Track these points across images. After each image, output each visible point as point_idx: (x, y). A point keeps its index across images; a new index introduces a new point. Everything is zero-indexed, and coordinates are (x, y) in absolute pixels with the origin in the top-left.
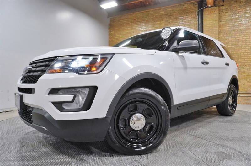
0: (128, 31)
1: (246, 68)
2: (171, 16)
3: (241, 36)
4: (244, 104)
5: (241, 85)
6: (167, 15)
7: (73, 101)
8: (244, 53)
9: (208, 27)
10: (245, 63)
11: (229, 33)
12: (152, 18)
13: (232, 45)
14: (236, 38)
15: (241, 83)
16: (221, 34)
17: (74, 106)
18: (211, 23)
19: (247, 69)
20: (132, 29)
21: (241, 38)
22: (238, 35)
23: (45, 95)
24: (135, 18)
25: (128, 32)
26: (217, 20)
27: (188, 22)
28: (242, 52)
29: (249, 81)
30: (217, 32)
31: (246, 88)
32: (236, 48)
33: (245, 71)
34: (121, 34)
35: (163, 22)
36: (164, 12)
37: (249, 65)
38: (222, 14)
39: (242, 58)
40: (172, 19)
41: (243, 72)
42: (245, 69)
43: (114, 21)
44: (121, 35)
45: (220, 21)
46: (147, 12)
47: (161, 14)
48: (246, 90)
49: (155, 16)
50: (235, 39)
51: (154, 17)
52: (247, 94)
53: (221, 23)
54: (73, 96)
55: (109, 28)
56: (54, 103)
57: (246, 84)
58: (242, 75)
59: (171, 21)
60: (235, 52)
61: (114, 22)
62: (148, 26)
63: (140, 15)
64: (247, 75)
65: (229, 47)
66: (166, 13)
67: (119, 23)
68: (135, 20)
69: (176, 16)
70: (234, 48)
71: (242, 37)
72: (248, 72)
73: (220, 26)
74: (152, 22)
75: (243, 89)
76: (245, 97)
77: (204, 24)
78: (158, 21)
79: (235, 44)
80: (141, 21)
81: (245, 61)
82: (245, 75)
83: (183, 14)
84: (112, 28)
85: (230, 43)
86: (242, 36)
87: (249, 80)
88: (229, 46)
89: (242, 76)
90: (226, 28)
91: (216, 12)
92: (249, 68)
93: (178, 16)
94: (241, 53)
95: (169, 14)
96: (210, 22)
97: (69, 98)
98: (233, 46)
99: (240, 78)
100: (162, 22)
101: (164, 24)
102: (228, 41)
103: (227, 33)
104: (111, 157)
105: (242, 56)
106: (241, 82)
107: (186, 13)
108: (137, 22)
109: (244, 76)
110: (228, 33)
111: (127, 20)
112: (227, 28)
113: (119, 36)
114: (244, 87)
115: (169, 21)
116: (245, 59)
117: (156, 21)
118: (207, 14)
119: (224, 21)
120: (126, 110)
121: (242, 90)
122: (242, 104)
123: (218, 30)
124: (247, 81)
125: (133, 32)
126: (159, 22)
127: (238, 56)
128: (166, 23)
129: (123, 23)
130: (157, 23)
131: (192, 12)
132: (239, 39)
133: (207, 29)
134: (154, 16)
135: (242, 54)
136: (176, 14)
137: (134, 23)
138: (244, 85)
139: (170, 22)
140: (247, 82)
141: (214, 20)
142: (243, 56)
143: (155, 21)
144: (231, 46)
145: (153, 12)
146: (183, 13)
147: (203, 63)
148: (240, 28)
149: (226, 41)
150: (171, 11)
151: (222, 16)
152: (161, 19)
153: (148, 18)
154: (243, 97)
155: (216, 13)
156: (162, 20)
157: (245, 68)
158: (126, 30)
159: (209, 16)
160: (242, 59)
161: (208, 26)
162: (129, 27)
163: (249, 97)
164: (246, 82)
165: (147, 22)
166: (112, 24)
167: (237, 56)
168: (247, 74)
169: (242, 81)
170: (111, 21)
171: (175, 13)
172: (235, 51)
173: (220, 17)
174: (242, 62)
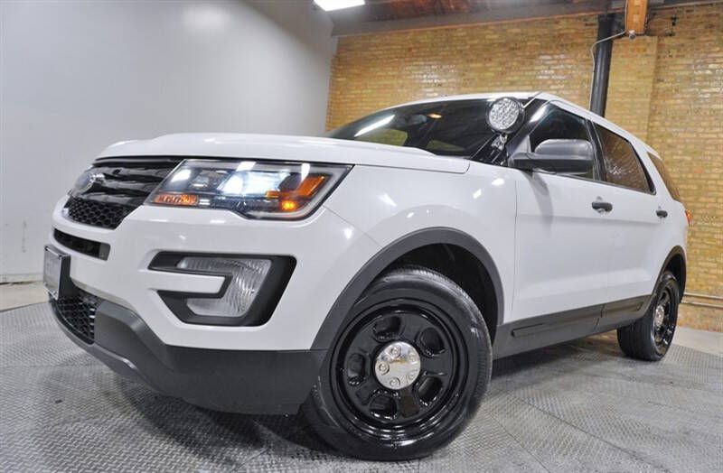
0: (386, 82)
1: (719, 225)
2: (516, 51)
3: (714, 131)
4: (700, 328)
5: (700, 272)
6: (504, 45)
7: (220, 295)
8: (716, 180)
9: (620, 93)
10: (715, 209)
11: (681, 118)
12: (461, 51)
13: (686, 153)
14: (698, 135)
15: (701, 266)
16: (657, 118)
17: (222, 309)
18: (630, 84)
20: (399, 77)
21: (714, 136)
22: (705, 128)
23: (140, 267)
24: (412, 46)
25: (386, 85)
26: (648, 77)
27: (565, 73)
28: (714, 176)
30: (647, 111)
31: (712, 282)
32: (695, 165)
33: (714, 233)
34: (367, 89)
35: (493, 64)
36: (496, 36)
38: (667, 59)
39: (710, 194)
40: (520, 59)
41: (707, 235)
42: (715, 227)
43: (351, 48)
44: (364, 92)
45: (659, 81)
46: (447, 30)
47: (488, 42)
48: (710, 288)
49: (472, 46)
50: (695, 136)
51: (468, 47)
52: (712, 301)
53: (661, 85)
54: (223, 279)
55: (335, 68)
56: (166, 295)
57: (712, 271)
58: (704, 243)
59: (515, 64)
60: (690, 176)
61: (350, 50)
62: (445, 72)
63: (426, 36)
65: (675, 157)
66: (504, 41)
67: (366, 53)
68: (410, 49)
69: (531, 52)
70: (691, 163)
71: (717, 133)
73: (655, 95)
74: (460, 61)
75: (701, 286)
76: (706, 309)
77: (610, 83)
78: (476, 61)
79: (695, 153)
80: (428, 56)
81: (717, 202)
82: (711, 245)
83: (551, 48)
84: (341, 67)
85: (679, 146)
86: (718, 130)
88: (677, 155)
89: (705, 246)
90: (672, 102)
91: (648, 52)
93: (536, 53)
94: (707, 180)
95: (512, 45)
96: (629, 79)
97: (212, 283)
98: (689, 158)
99: (698, 251)
100: (488, 65)
101: (494, 72)
102: (675, 141)
103: (673, 118)
104: (313, 460)
105: (710, 188)
106: (700, 264)
107: (562, 46)
108: (418, 56)
109: (709, 247)
110: (677, 118)
111: (387, 47)
112: (676, 103)
113: (359, 92)
114: (706, 280)
115: (510, 65)
116: (718, 198)
117: (472, 61)
118: (623, 57)
119: (669, 82)
120: (368, 330)
121: (698, 287)
122: (693, 327)
123: (648, 106)
124: (716, 262)
125: (402, 86)
126: (479, 65)
127: (700, 187)
128: (500, 69)
129: (374, 56)
130: (473, 65)
131: (578, 45)
132: (707, 139)
133: (617, 100)
134: (466, 45)
135: (710, 182)
136: (530, 46)
137: (407, 59)
138: (705, 272)
139: (511, 68)
140: (715, 265)
141: (640, 75)
142: (714, 188)
143: (468, 61)
144: (681, 155)
145: (465, 33)
146: (554, 46)
147: (596, 207)
148: (715, 106)
149: (669, 141)
150: (517, 34)
151: (664, 67)
152: (485, 55)
153: (448, 48)
154: (700, 309)
155: (647, 55)
156: (490, 60)
157: (714, 224)
158: (381, 76)
159: (627, 61)
160: (710, 197)
161: (621, 90)
162: (390, 68)
163: (717, 311)
164: (711, 265)
165: (445, 60)
166: (343, 55)
167: (695, 188)
169: (702, 261)
170: (340, 47)
171: (529, 43)
172: (690, 172)
173: (660, 67)
174: (707, 206)
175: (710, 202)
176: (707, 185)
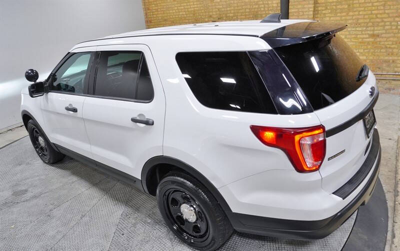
1: (360, 29)
10: (358, 19)
19: (362, 31)
29: (362, 53)
33: (357, 35)
37: (365, 23)
39: (355, 10)
41: (353, 36)
42: (358, 31)
64: (360, 43)
72: (362, 36)
81: (359, 15)
82: (356, 42)
87: (362, 51)
92: (365, 29)
105: (355, 5)
109: (354, 43)
116: (359, 11)
127: (349, 5)
157: (357, 29)
160: (355, 12)
167: (346, 7)
168: (360, 40)
174: (354, 18)
175: (355, 15)
176: (353, 4)
